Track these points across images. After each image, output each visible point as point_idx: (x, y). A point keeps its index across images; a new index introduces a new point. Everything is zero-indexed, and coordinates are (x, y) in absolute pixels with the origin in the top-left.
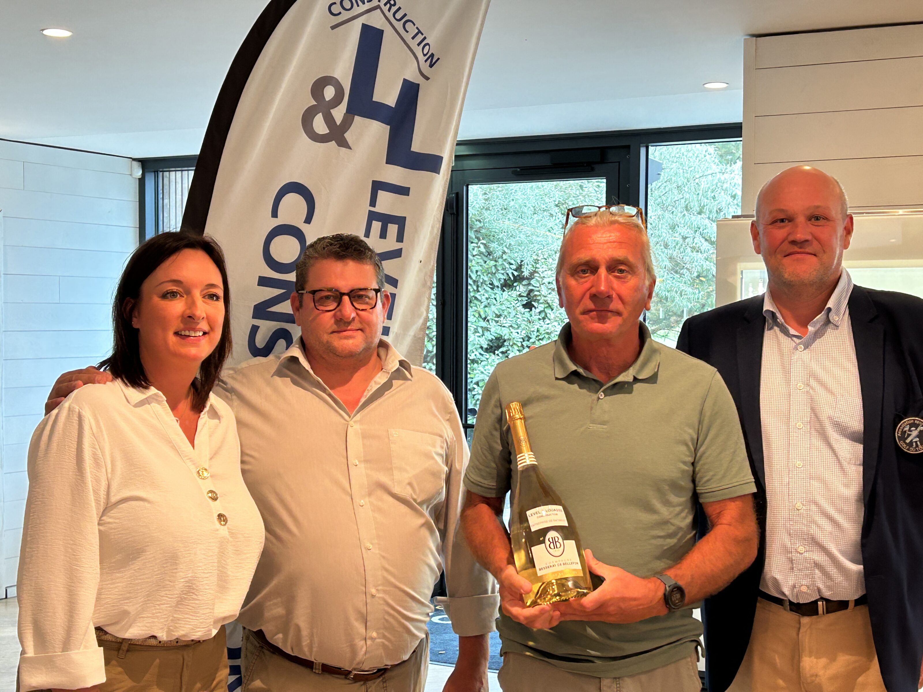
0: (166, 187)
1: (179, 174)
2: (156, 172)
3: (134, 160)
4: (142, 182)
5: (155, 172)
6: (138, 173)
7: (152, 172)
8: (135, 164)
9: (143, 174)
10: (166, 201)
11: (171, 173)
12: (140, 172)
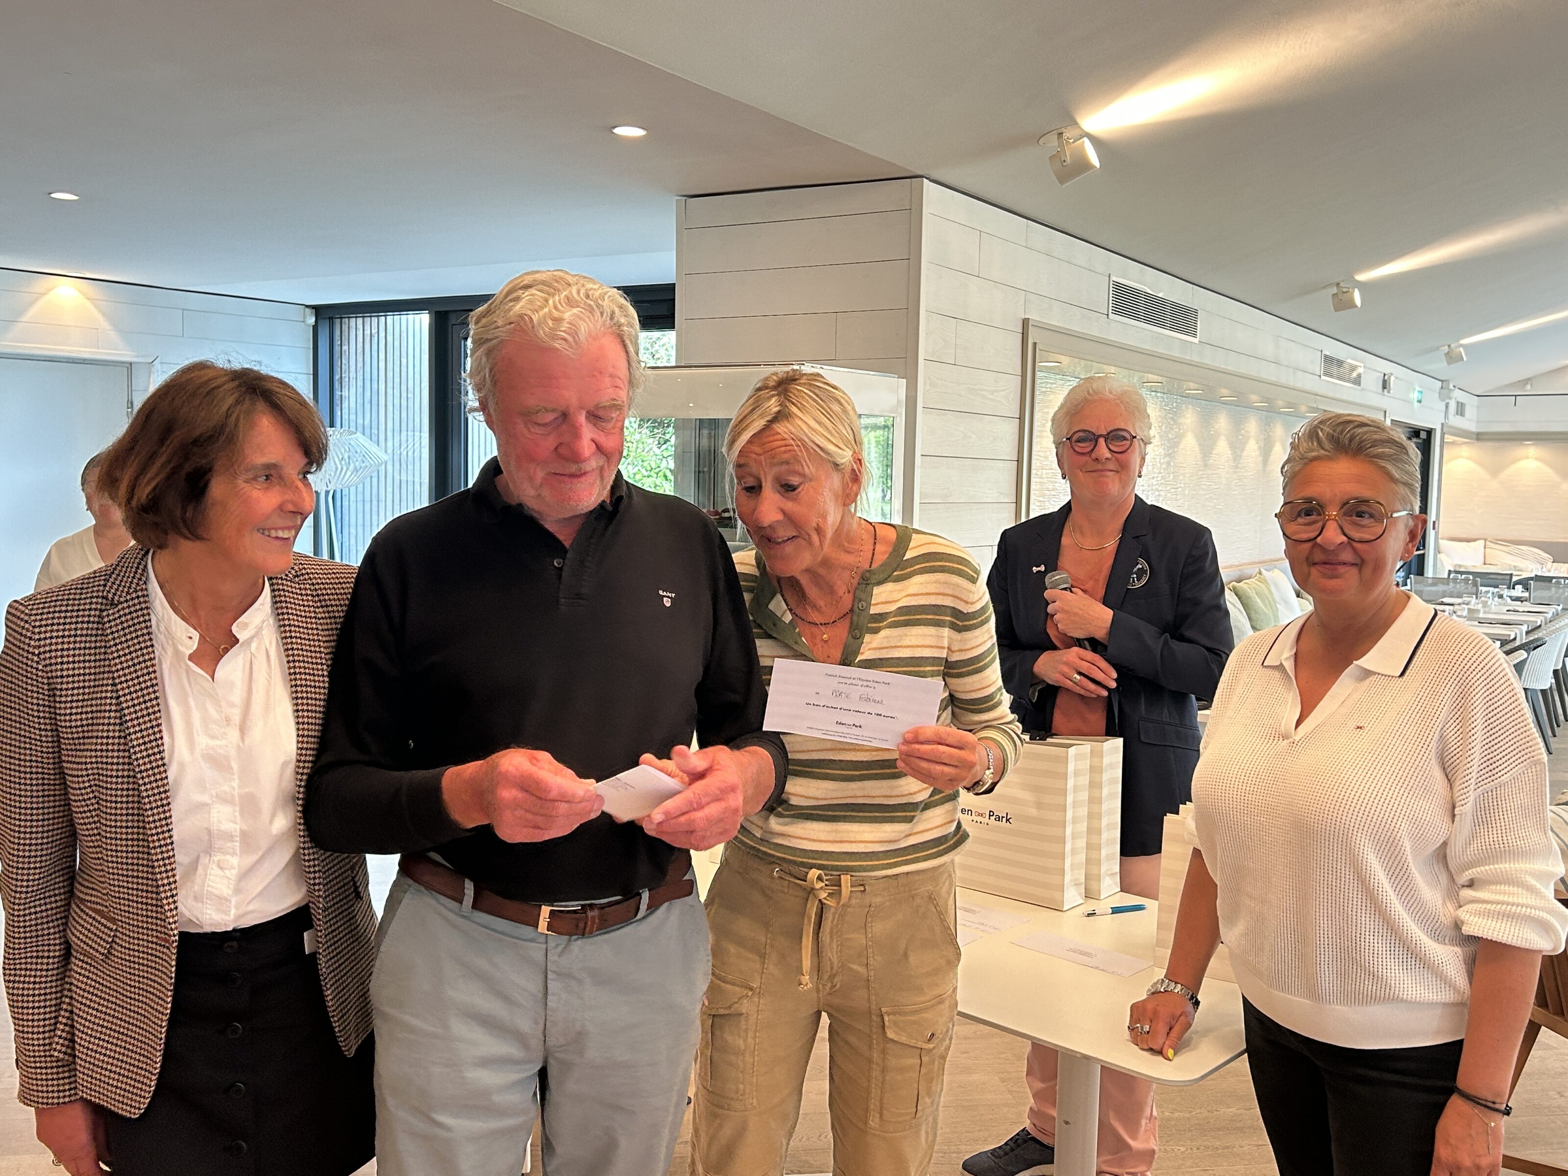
0: (345, 333)
1: (360, 320)
2: (331, 319)
3: (307, 306)
4: (315, 328)
5: (329, 318)
6: (312, 320)
7: (325, 319)
8: (308, 310)
9: (316, 321)
10: (345, 348)
11: (351, 320)
12: (314, 319)
